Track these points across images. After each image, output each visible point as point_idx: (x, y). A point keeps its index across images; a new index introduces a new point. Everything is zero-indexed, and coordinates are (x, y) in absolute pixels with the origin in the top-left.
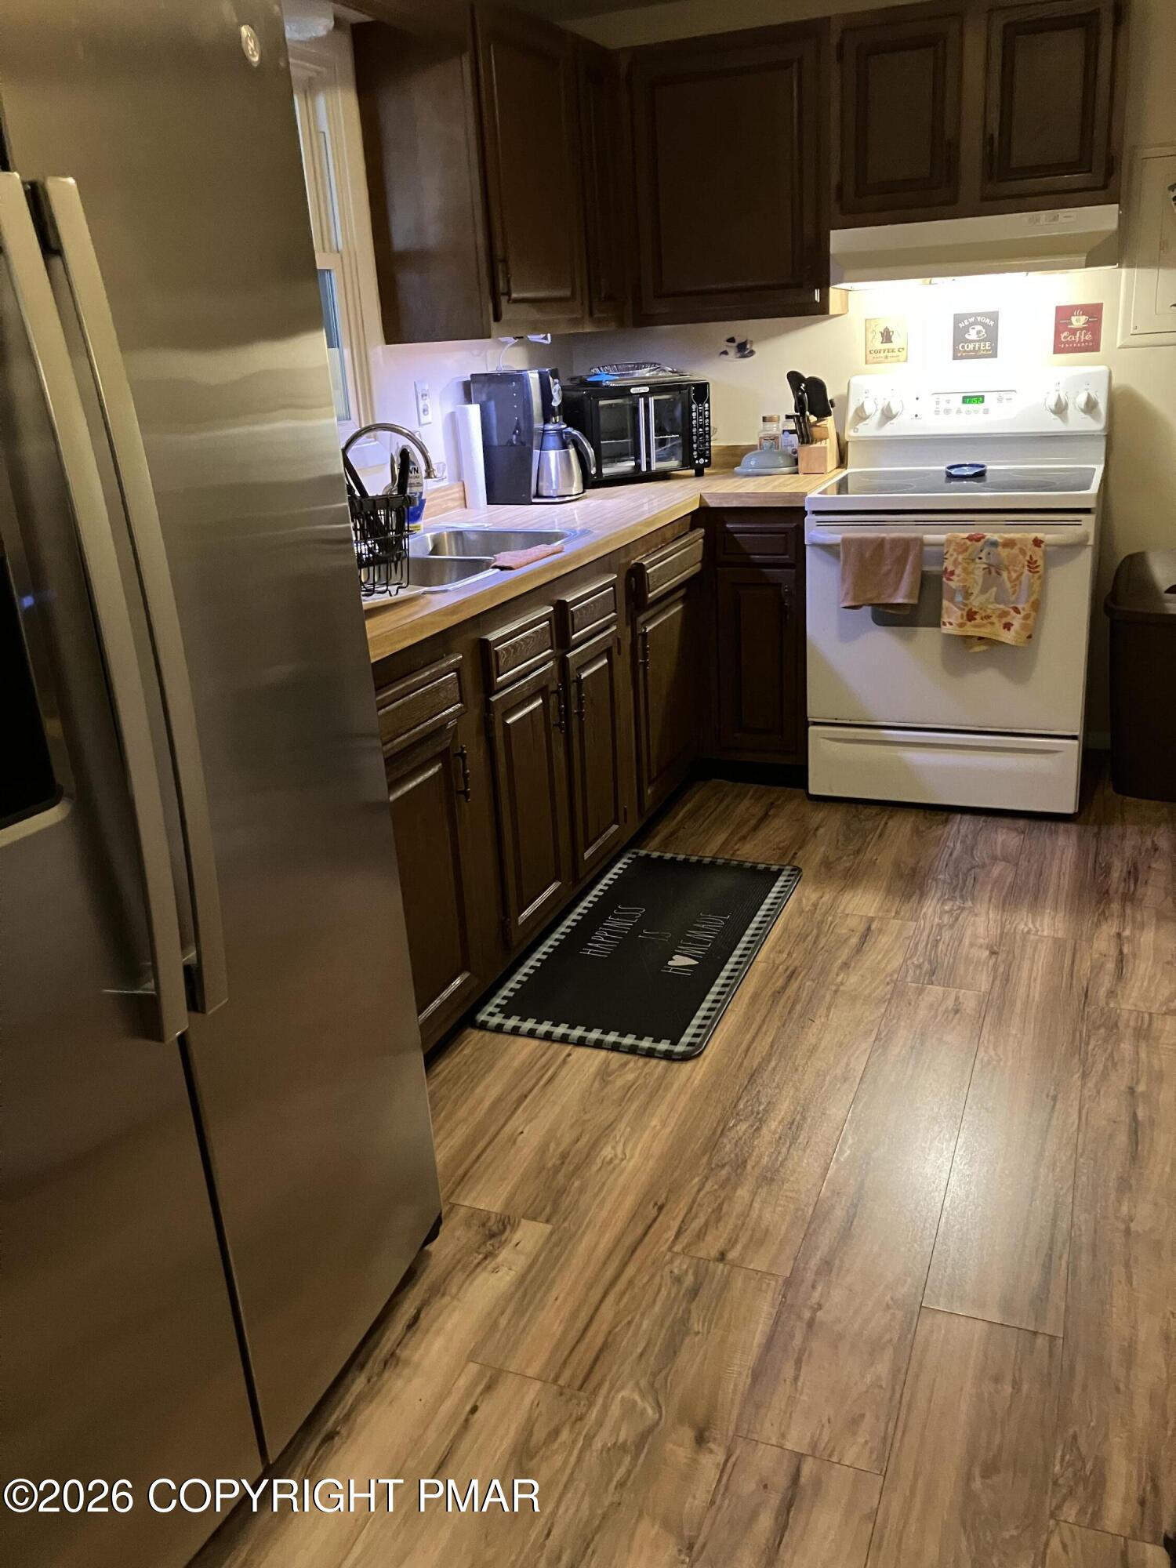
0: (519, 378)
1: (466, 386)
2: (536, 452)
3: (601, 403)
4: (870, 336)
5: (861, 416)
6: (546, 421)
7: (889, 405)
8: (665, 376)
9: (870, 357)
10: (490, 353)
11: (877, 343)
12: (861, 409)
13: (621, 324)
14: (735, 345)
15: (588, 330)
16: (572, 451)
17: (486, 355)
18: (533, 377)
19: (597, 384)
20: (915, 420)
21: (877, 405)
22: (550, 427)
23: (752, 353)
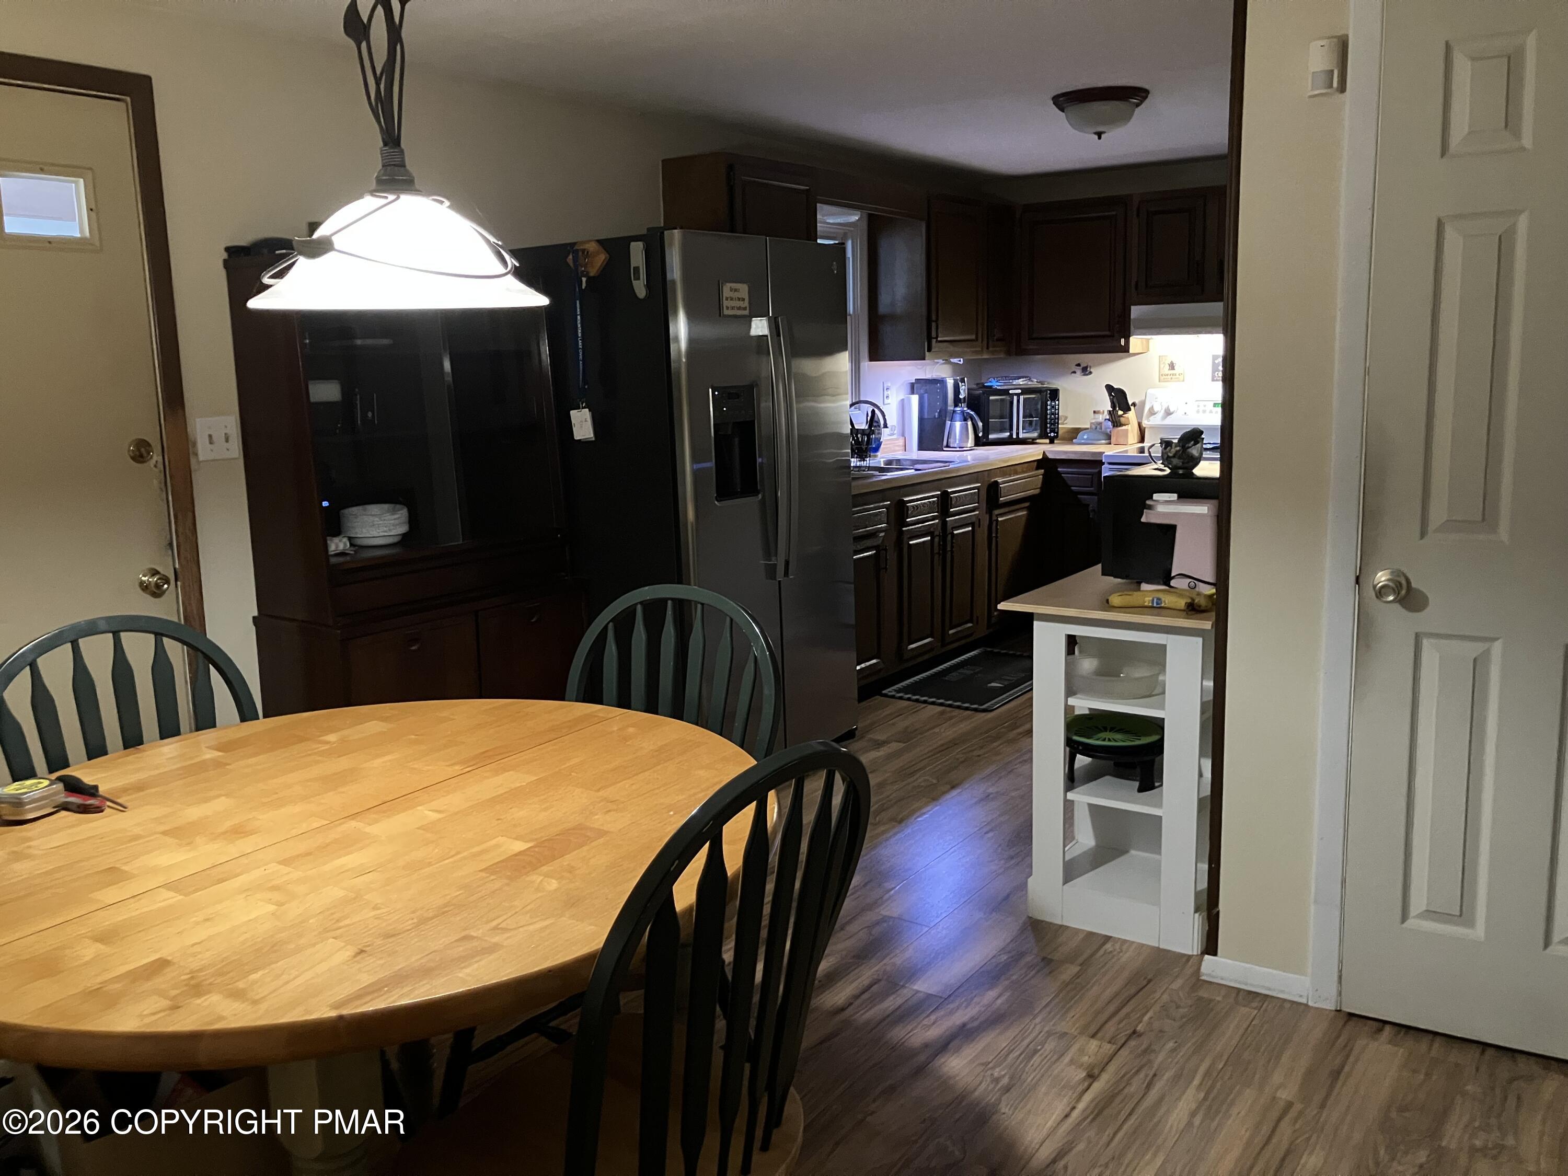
0: (942, 382)
1: (912, 385)
2: (948, 423)
3: (991, 398)
4: (1162, 366)
5: (1152, 413)
6: (956, 406)
7: (1168, 407)
8: (1034, 383)
9: (1162, 378)
10: (928, 368)
11: (1166, 370)
12: (1152, 408)
13: (1009, 353)
14: (1081, 368)
15: (985, 357)
16: (970, 423)
17: (925, 370)
18: (950, 383)
19: (991, 387)
20: (1185, 416)
21: (1162, 406)
22: (958, 409)
23: (1091, 373)
